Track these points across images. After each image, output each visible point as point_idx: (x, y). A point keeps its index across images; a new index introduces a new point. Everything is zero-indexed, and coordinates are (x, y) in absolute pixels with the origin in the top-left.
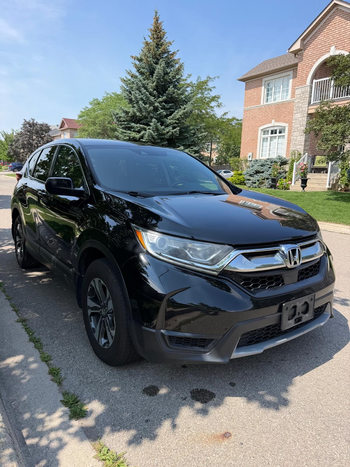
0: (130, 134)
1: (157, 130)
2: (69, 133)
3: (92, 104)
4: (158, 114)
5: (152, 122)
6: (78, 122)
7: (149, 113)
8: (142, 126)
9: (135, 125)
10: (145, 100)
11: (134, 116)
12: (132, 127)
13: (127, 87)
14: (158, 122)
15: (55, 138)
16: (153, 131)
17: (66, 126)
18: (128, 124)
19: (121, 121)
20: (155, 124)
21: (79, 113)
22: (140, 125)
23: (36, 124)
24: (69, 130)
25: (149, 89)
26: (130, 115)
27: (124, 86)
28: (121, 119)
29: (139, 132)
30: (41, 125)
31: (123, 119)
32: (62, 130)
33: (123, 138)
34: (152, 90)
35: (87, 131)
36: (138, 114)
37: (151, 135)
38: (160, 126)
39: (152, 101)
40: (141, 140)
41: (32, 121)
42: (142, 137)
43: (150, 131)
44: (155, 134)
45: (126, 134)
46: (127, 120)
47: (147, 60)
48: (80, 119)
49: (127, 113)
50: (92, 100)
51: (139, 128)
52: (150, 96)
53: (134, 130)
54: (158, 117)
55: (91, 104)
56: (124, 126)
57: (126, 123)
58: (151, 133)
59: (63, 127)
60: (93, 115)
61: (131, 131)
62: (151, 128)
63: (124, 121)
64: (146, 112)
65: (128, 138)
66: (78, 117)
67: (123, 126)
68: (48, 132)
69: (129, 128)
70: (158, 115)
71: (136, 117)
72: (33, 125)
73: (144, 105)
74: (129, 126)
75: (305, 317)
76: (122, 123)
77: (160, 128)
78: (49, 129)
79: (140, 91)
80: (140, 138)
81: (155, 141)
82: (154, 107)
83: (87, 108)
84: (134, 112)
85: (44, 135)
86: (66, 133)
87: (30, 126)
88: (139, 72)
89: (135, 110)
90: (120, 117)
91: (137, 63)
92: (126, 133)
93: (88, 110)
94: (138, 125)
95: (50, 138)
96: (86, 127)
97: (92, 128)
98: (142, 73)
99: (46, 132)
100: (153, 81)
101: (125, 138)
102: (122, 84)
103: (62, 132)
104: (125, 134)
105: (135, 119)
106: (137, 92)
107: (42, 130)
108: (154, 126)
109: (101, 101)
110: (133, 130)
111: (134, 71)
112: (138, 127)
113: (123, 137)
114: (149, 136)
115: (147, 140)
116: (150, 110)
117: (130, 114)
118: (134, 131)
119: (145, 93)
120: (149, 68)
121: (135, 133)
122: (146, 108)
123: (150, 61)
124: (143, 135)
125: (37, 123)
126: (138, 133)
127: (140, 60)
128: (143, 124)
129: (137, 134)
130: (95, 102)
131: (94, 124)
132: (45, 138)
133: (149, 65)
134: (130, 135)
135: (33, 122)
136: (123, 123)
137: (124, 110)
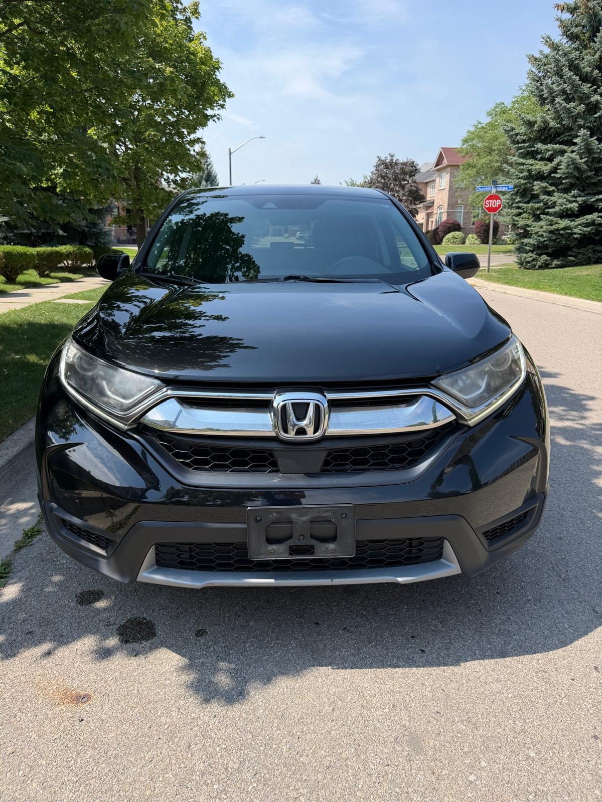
0: (532, 165)
1: (589, 150)
2: (449, 174)
3: (491, 114)
4: (596, 118)
5: (579, 136)
6: (460, 151)
7: (575, 119)
8: (557, 146)
9: (545, 147)
10: (569, 92)
11: (544, 129)
12: (537, 152)
13: (539, 72)
14: (591, 136)
15: (429, 184)
16: (579, 154)
17: (445, 162)
18: (530, 147)
19: (518, 142)
20: (584, 140)
21: (465, 135)
22: (554, 146)
23: (396, 164)
24: (449, 169)
25: (584, 68)
26: (536, 128)
27: (534, 70)
28: (518, 137)
29: (550, 159)
30: (405, 164)
31: (522, 137)
32: (438, 170)
33: (517, 175)
34: (588, 69)
35: (475, 167)
36: (552, 124)
37: (573, 163)
38: (597, 143)
39: (584, 93)
40: (552, 175)
41: (391, 158)
42: (555, 170)
43: (573, 155)
44: (583, 160)
45: (524, 167)
46: (530, 138)
47: (587, 7)
48: (464, 146)
49: (530, 124)
50: (493, 106)
51: (550, 153)
52: (580, 82)
53: (541, 157)
54: (596, 124)
55: (489, 114)
56: (522, 151)
57: (527, 145)
58: (573, 160)
59: (441, 164)
60: (490, 135)
61: (536, 159)
62: (575, 148)
63: (524, 141)
64: (569, 118)
65: (526, 174)
66: (461, 142)
67: (520, 151)
68: (414, 175)
69: (533, 155)
70: (595, 121)
71: (549, 130)
72: (391, 165)
73: (564, 104)
74: (533, 149)
75: (323, 549)
76: (520, 145)
77: (595, 147)
78: (416, 170)
79: (561, 77)
80: (551, 172)
81: (582, 175)
82: (587, 105)
83: (480, 123)
84: (545, 122)
85: (406, 182)
86: (444, 174)
87: (387, 168)
88: (568, 36)
89: (548, 117)
90: (517, 135)
91: (567, 16)
92: (523, 164)
93: (482, 127)
94: (549, 146)
95: (416, 185)
96: (474, 160)
97: (484, 160)
98: (573, 37)
99: (411, 176)
100: (596, 49)
101: (521, 175)
102: (529, 67)
103: (439, 173)
104: (522, 167)
105: (546, 135)
106: (555, 78)
107: (404, 172)
108: (583, 144)
109: (509, 106)
110: (539, 156)
111: (558, 36)
112: (549, 151)
113: (517, 173)
114: (569, 165)
115: (564, 174)
116: (579, 113)
117: (536, 126)
118: (542, 159)
119: (570, 78)
120: (590, 22)
121: (543, 162)
122: (569, 109)
123: (594, 8)
124: (559, 164)
125: (398, 162)
126: (549, 163)
127: (572, 10)
128: (560, 143)
129: (546, 165)
130: (497, 110)
131: (490, 151)
132: (407, 186)
133: (590, 17)
134: (530, 167)
135: (392, 160)
136: (522, 145)
137: (525, 119)
